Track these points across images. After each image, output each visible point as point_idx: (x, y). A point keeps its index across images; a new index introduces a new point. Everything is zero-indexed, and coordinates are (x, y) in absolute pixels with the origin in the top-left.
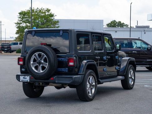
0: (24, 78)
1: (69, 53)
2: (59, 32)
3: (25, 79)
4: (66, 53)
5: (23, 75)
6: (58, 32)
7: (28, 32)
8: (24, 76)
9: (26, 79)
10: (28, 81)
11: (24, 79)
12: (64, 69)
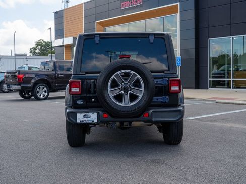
0: (84, 116)
1: (169, 71)
2: (147, 37)
3: (87, 117)
4: (163, 72)
5: (82, 112)
6: (145, 37)
7: (85, 38)
8: (85, 112)
9: (89, 119)
10: (93, 121)
11: (85, 119)
12: (161, 97)
